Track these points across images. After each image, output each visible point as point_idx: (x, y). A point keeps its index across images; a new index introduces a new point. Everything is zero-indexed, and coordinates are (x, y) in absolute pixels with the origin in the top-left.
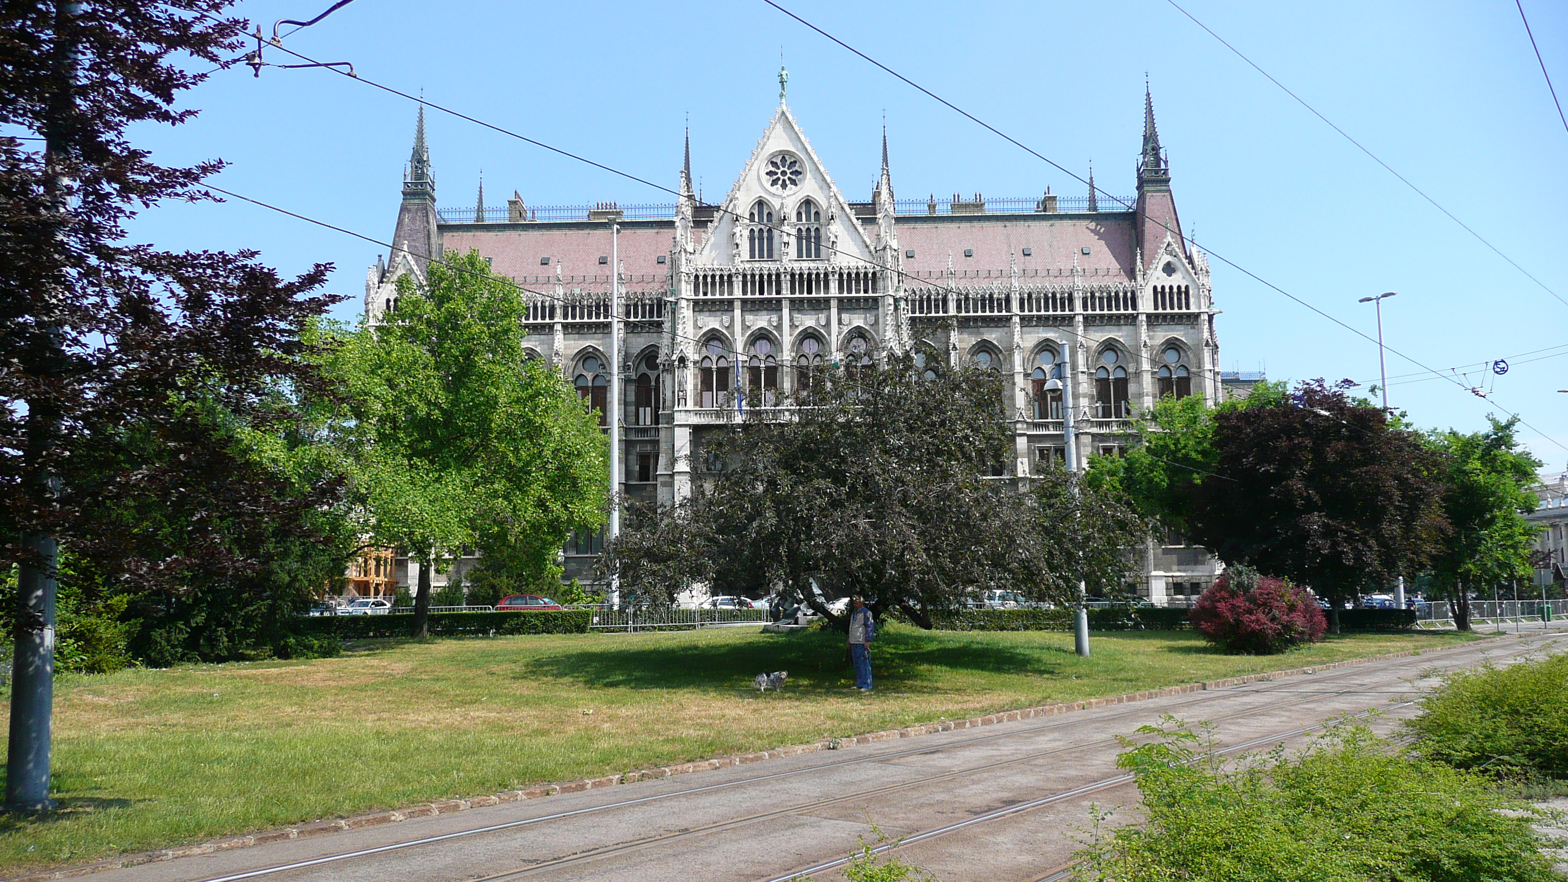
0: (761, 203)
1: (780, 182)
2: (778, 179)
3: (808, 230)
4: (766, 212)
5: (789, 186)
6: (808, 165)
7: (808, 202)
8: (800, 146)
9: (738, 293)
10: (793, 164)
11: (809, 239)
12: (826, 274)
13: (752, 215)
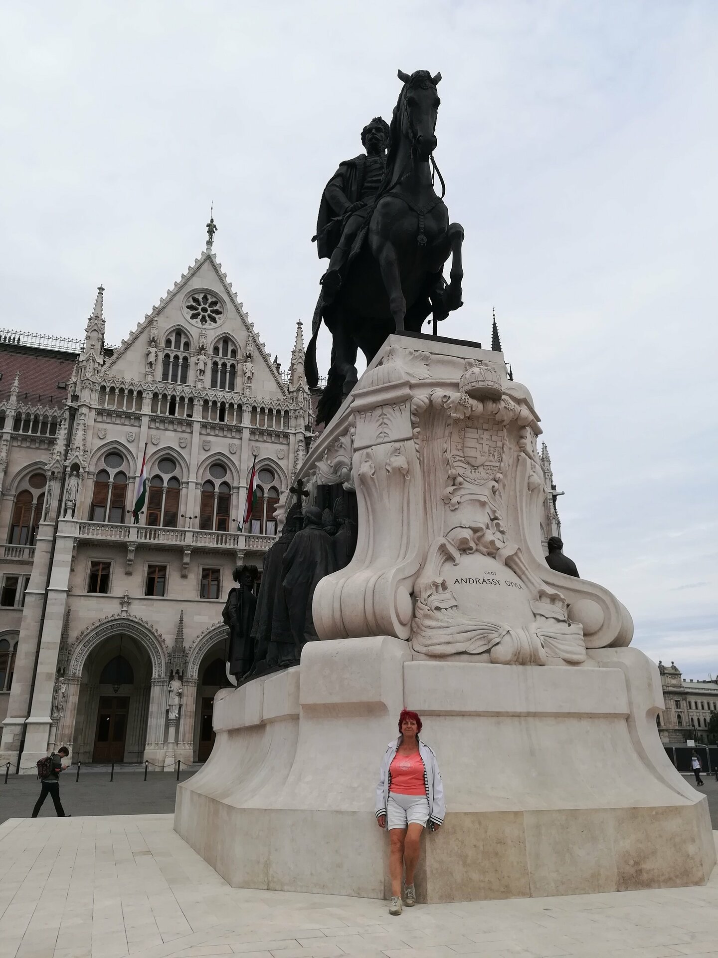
0: (179, 332)
1: (200, 317)
2: (199, 314)
3: (224, 365)
4: (183, 340)
5: (209, 322)
6: (229, 305)
7: (226, 340)
8: (222, 288)
9: (146, 409)
10: (214, 304)
11: (224, 373)
12: (240, 406)
13: (168, 342)
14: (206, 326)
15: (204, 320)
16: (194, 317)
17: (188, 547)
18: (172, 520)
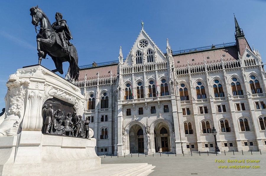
0: (138, 51)
3: (150, 56)
4: (140, 53)
6: (149, 42)
7: (149, 50)
8: (146, 37)
9: (133, 72)
10: (145, 42)
11: (150, 58)
12: (154, 65)
13: (136, 55)
14: (145, 48)
15: (144, 47)
16: (141, 47)
17: (146, 102)
18: (143, 96)
